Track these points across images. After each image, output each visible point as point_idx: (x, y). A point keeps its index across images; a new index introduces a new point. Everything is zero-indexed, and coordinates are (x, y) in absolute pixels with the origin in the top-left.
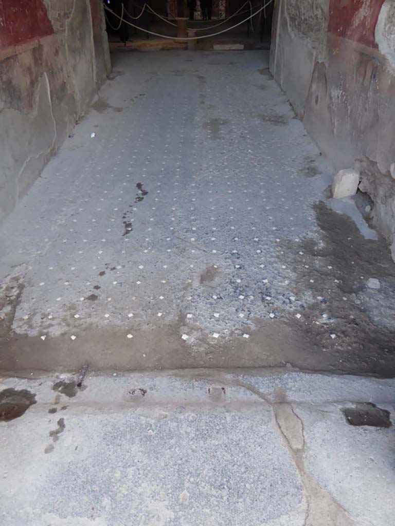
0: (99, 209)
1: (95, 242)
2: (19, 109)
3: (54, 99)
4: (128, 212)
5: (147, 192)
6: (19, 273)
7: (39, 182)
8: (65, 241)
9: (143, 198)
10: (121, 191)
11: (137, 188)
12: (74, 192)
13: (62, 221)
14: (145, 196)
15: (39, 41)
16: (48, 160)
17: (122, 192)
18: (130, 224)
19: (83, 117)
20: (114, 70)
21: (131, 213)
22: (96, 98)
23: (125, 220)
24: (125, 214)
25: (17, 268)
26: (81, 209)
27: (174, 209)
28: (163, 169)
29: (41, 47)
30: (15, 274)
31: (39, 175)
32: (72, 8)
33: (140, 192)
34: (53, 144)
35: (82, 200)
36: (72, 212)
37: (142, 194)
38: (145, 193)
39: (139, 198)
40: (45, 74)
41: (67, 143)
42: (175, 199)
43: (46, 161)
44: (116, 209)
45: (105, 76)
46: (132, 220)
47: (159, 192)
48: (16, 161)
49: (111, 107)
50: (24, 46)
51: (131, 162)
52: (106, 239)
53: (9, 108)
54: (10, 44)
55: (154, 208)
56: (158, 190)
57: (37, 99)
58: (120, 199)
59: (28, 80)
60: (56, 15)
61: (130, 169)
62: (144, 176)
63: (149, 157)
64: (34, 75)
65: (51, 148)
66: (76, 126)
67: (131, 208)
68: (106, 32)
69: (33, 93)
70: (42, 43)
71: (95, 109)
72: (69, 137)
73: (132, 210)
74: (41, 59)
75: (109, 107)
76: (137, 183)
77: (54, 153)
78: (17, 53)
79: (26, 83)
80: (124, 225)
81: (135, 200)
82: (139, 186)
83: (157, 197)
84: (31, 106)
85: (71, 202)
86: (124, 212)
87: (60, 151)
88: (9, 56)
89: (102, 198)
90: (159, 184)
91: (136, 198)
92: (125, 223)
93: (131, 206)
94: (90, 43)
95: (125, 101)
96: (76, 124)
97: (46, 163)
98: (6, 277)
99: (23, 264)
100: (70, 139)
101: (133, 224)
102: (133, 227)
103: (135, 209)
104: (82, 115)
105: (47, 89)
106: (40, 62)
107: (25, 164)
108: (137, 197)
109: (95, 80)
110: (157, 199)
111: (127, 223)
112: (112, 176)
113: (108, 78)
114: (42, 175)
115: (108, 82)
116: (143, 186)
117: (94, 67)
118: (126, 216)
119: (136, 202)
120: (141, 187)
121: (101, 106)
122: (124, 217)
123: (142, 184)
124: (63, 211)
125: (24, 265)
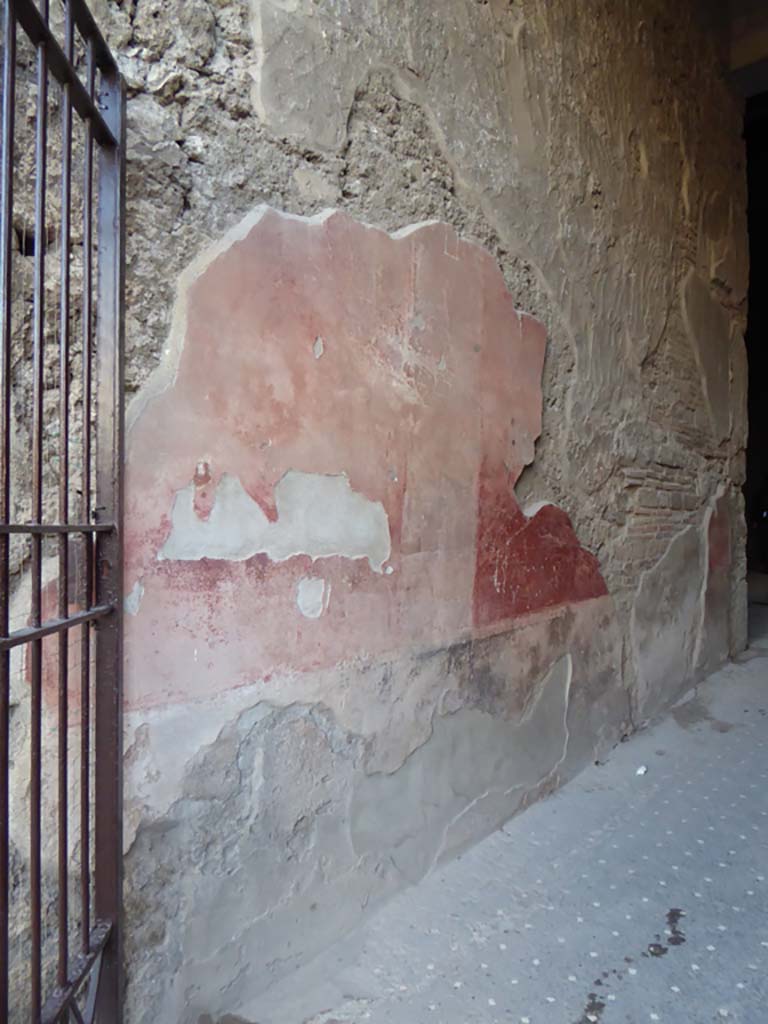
0: (561, 940)
1: (509, 1015)
2: (492, 712)
3: (577, 696)
4: (615, 971)
5: (684, 940)
6: (347, 1014)
7: (493, 840)
8: (458, 984)
9: (665, 951)
10: (630, 914)
11: (667, 920)
12: (539, 881)
13: (480, 936)
14: (672, 948)
15: (568, 608)
16: (530, 802)
17: (628, 917)
18: (601, 1006)
19: (644, 729)
20: (753, 645)
21: (620, 978)
22: (689, 695)
23: (598, 990)
24: (606, 975)
25: (349, 1004)
26: (528, 926)
27: (724, 1012)
28: (750, 893)
29: (570, 616)
30: (339, 1015)
31: (500, 827)
32: (663, 553)
33: (668, 932)
34: (551, 774)
35: (543, 906)
36: (510, 926)
37: (670, 940)
38: (677, 940)
39: (657, 946)
40: (569, 656)
41: (588, 775)
42: (740, 986)
43: (524, 802)
44: (593, 954)
45: (723, 656)
46: (611, 997)
47: (711, 948)
48: (457, 794)
49: (711, 719)
50: (533, 617)
51: (688, 853)
52: (531, 1019)
53: (471, 709)
54: (506, 616)
55: (676, 989)
56: (711, 943)
57: (538, 696)
58: (616, 934)
59: (527, 667)
60: (621, 566)
61: (676, 868)
62: (697, 895)
63: (732, 852)
64: (542, 659)
65: (545, 779)
66: (620, 744)
67: (626, 964)
68: (744, 582)
69: (530, 687)
70: (574, 611)
71: (676, 718)
72: (597, 763)
73: (626, 972)
74: (565, 635)
75: (706, 718)
76: (674, 907)
77: (548, 789)
78: (516, 627)
79: (522, 671)
80: (587, 1001)
81: (645, 950)
82: (674, 916)
83: (699, 962)
84: (520, 706)
85: (521, 903)
86: (606, 971)
87: (565, 788)
88: (496, 633)
89: (581, 916)
90: (722, 928)
91: (651, 945)
92: (592, 996)
93: (628, 960)
94: (696, 602)
95: (746, 711)
96: (622, 740)
97: (522, 806)
98: (323, 1013)
99: (364, 998)
100: (595, 767)
101: (606, 1008)
102: (602, 1016)
103: (633, 972)
104: (645, 725)
105: (566, 680)
106: (561, 638)
107: (474, 802)
108: (654, 941)
109: (695, 663)
110: (695, 967)
111: (597, 1000)
112: (631, 872)
113: (732, 658)
114: (504, 828)
115: (731, 666)
116: (681, 920)
117: (698, 642)
118: (604, 981)
119: (644, 954)
120: (676, 921)
121: (691, 715)
122: (598, 983)
123: (683, 913)
124: (495, 916)
125: (365, 1002)
